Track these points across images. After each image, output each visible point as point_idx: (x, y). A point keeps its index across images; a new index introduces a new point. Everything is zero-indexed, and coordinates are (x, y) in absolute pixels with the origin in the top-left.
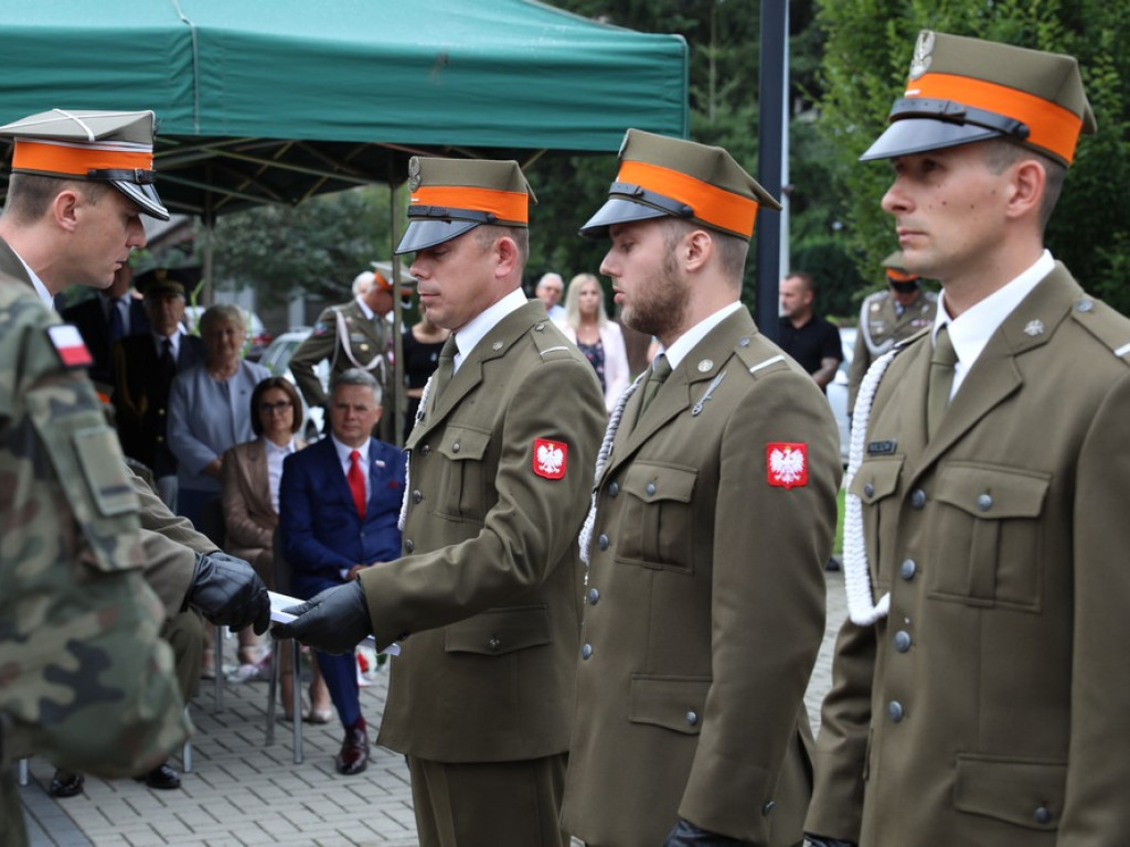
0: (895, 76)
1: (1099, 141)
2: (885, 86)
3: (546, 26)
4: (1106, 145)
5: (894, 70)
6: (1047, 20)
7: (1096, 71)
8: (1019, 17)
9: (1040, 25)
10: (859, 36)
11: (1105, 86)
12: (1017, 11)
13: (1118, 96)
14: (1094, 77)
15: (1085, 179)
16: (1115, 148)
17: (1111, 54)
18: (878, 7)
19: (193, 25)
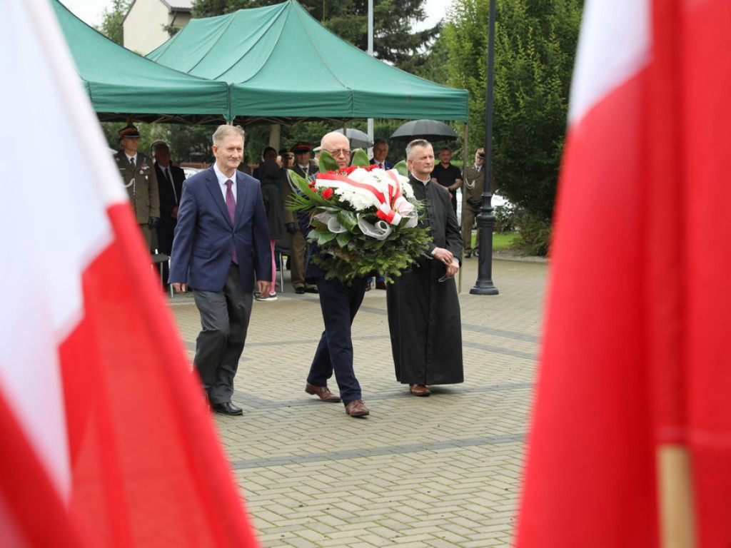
0: (481, 77)
1: (554, 104)
2: (477, 81)
3: (430, 87)
4: (557, 105)
5: (480, 75)
6: (536, 61)
7: (553, 80)
8: (525, 59)
9: (534, 62)
10: (465, 61)
11: (556, 85)
12: (525, 57)
13: (560, 88)
14: (553, 81)
15: (549, 117)
16: (559, 106)
17: (558, 73)
18: (472, 50)
19: (352, 89)
